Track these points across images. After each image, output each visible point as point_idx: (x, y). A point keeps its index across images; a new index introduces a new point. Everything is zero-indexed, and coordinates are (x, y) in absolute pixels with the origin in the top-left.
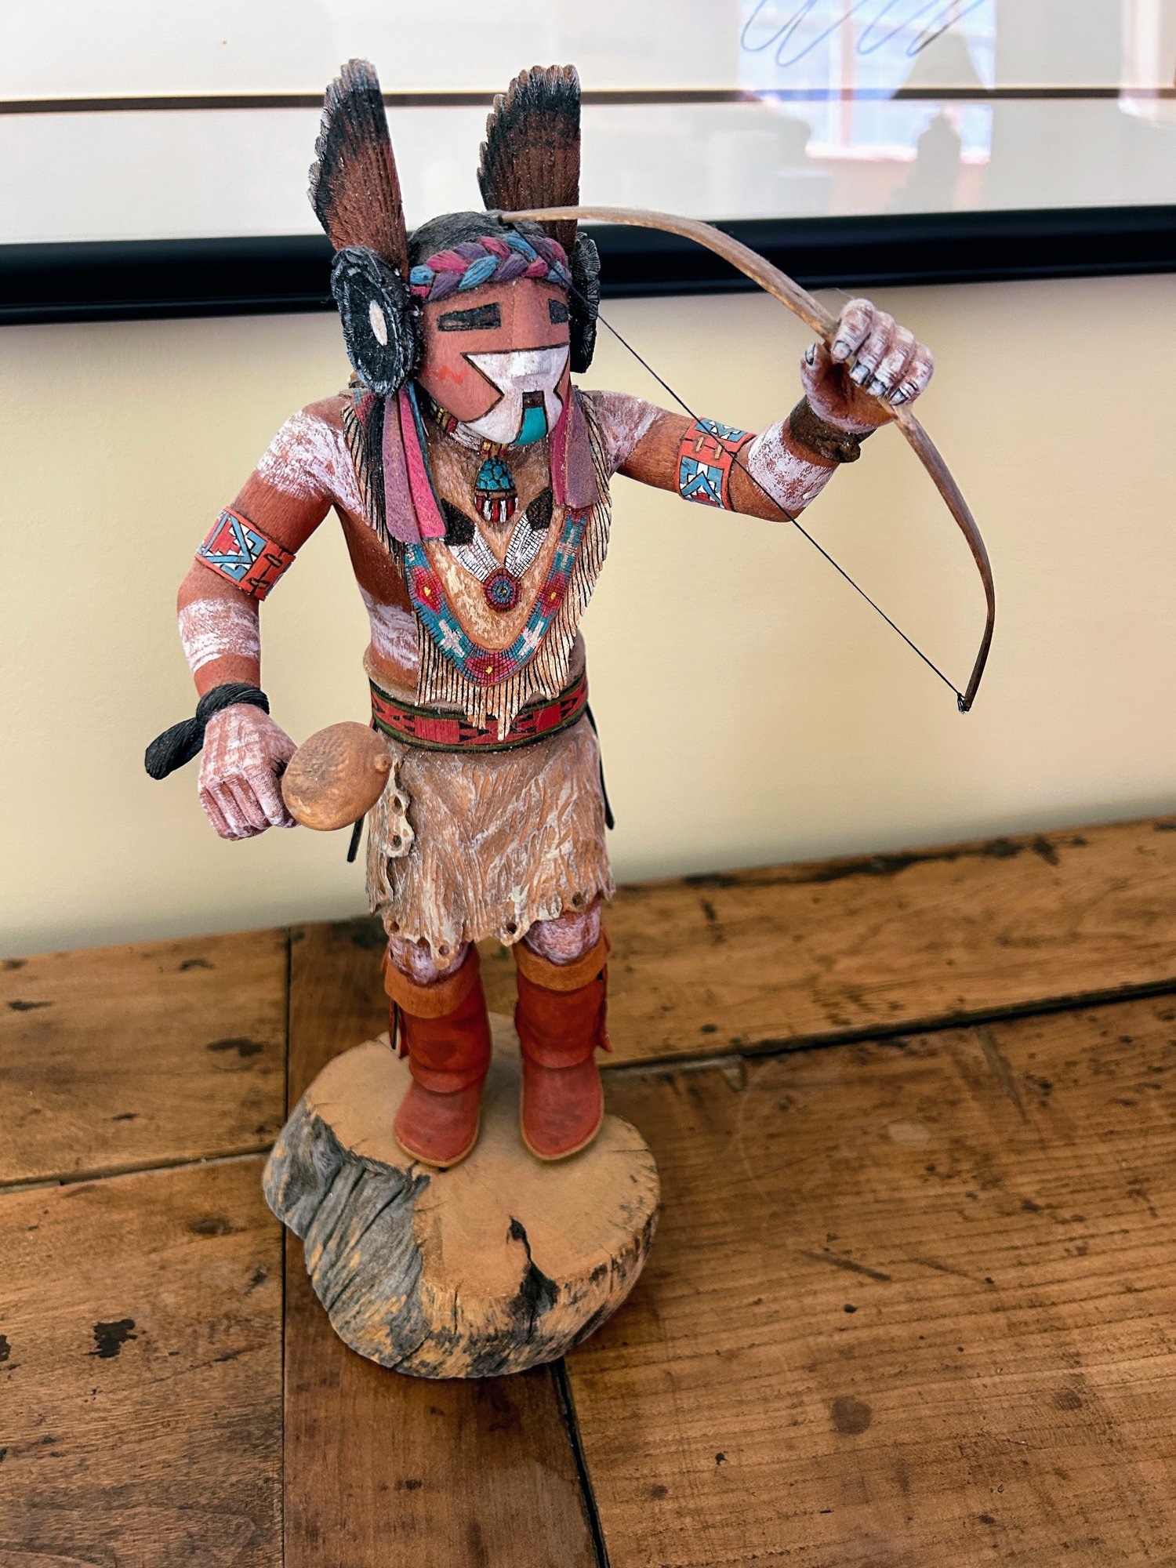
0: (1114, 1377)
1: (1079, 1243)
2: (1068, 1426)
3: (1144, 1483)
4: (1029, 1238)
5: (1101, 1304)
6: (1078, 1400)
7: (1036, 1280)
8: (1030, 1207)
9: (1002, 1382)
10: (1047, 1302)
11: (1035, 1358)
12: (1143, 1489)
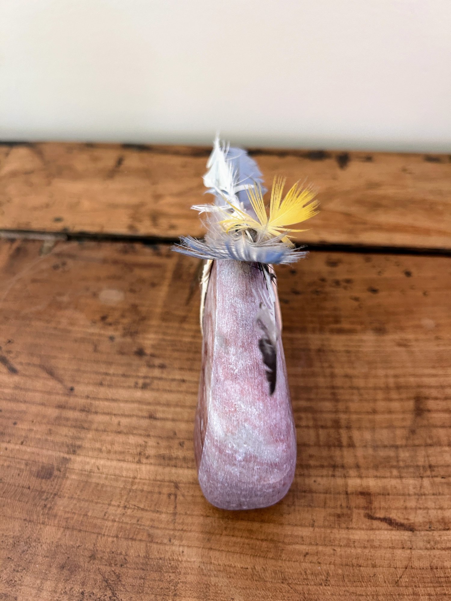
0: (88, 468)
1: (148, 381)
2: (29, 488)
3: (38, 540)
4: (121, 370)
5: (124, 421)
6: (51, 474)
7: (101, 396)
8: (140, 353)
9: (18, 450)
10: (93, 410)
11: (52, 442)
12: (34, 544)
